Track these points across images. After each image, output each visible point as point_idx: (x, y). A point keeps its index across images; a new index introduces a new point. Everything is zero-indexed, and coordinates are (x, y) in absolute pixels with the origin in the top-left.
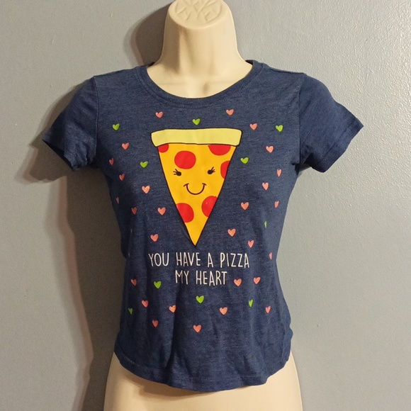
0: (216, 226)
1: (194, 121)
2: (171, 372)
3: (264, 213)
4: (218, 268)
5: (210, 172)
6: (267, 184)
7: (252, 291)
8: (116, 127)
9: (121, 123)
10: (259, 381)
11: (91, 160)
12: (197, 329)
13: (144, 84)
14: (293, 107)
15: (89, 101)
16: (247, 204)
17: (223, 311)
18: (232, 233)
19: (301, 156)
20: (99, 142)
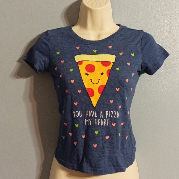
0: (104, 99)
1: (94, 51)
2: (83, 166)
3: (126, 93)
4: (105, 118)
5: (102, 74)
6: (128, 80)
7: (120, 129)
8: (58, 53)
9: (60, 51)
10: (123, 170)
11: (46, 68)
12: (95, 146)
13: (71, 34)
14: (139, 45)
15: (45, 41)
16: (119, 89)
17: (107, 138)
18: (111, 102)
19: (142, 68)
20: (50, 60)
